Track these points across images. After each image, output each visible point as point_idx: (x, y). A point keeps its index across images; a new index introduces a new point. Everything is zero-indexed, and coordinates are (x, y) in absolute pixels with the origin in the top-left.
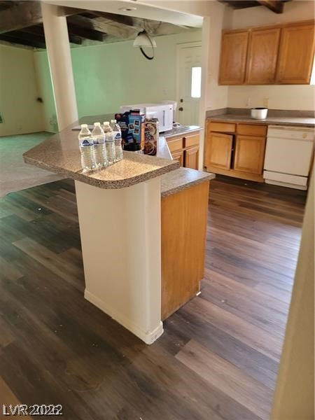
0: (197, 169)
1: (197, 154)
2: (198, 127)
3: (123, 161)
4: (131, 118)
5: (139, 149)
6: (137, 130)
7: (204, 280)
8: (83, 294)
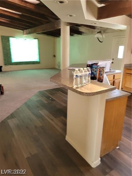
0: (119, 89)
1: (119, 82)
2: (121, 71)
3: (90, 84)
4: (93, 66)
5: (96, 79)
6: (95, 71)
7: (121, 141)
8: (65, 138)
